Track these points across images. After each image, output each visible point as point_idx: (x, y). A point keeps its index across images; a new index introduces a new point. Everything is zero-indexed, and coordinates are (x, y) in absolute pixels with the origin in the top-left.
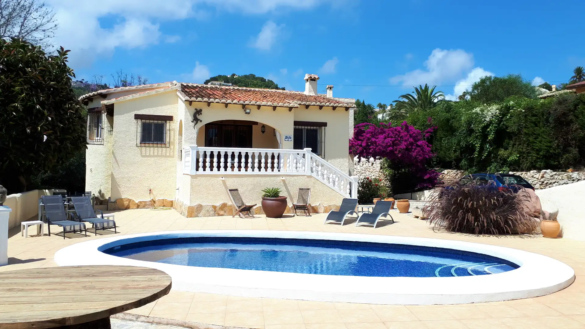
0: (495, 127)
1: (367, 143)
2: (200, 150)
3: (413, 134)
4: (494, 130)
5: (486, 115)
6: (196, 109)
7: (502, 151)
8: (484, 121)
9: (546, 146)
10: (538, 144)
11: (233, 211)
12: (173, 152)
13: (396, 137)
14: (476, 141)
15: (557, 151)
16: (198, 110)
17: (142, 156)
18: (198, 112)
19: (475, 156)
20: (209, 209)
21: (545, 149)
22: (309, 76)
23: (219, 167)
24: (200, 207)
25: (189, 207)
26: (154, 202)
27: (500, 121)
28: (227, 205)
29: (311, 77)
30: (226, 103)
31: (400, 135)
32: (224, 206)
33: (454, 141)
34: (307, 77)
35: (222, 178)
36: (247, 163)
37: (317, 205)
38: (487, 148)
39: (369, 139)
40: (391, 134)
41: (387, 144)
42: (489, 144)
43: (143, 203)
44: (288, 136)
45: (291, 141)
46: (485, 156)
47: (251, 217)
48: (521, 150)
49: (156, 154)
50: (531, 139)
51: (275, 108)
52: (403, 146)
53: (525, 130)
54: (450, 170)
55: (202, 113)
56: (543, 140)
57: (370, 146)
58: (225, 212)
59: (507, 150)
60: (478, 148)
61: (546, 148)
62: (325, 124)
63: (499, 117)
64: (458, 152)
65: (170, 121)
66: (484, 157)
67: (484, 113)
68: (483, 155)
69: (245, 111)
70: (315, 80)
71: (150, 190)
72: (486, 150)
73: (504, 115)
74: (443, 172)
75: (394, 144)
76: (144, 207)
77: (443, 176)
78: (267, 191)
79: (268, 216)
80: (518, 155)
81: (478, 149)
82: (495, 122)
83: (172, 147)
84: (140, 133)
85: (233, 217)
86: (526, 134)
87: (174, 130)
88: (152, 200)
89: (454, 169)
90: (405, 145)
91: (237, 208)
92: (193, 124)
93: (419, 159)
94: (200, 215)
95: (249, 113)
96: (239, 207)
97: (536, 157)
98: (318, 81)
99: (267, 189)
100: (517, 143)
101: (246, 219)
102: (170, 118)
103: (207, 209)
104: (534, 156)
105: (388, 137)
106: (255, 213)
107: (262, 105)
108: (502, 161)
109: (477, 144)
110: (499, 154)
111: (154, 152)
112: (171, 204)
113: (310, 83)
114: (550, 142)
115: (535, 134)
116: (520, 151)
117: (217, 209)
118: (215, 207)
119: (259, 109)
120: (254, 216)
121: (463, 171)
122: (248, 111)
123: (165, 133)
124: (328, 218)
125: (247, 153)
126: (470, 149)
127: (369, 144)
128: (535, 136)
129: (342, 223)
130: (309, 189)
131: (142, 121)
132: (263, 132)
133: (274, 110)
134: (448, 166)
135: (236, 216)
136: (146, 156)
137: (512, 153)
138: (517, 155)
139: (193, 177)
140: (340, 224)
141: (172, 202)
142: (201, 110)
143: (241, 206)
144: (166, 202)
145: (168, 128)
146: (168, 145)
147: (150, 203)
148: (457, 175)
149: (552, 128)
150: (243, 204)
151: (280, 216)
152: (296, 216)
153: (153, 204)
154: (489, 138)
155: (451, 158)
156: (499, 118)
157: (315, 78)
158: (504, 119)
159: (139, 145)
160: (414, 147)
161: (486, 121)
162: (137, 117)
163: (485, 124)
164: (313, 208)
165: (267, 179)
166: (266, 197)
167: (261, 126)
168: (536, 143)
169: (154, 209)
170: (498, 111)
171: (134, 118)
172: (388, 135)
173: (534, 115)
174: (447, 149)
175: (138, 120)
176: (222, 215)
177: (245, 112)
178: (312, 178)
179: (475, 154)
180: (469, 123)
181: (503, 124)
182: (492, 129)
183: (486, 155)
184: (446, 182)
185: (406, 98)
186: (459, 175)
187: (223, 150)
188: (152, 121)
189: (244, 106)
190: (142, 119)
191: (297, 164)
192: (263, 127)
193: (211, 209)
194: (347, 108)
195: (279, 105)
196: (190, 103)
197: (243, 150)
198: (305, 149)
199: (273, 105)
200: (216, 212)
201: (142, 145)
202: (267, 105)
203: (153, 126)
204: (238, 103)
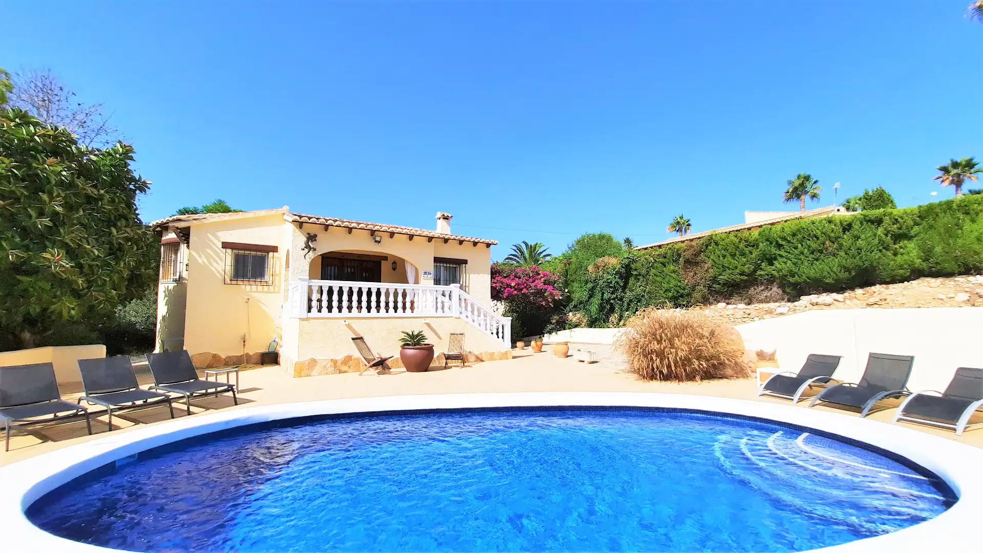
2: (312, 284)
6: (308, 234)
11: (361, 367)
12: (278, 292)
16: (312, 234)
18: (312, 238)
20: (327, 364)
22: (441, 214)
24: (313, 362)
25: (297, 363)
26: (250, 356)
28: (353, 358)
29: (444, 215)
30: (350, 226)
32: (347, 360)
34: (439, 215)
35: (345, 321)
36: (378, 302)
37: (467, 353)
43: (234, 359)
44: (428, 272)
45: (431, 277)
47: (387, 373)
51: (411, 237)
55: (317, 239)
58: (349, 367)
62: (465, 262)
65: (274, 252)
69: (374, 239)
70: (447, 219)
71: (244, 341)
78: (406, 338)
79: (410, 370)
83: (276, 286)
84: (230, 267)
85: (361, 374)
87: (278, 263)
88: (247, 353)
91: (366, 363)
92: (304, 253)
94: (314, 372)
95: (379, 242)
96: (368, 362)
98: (451, 220)
102: (274, 249)
103: (324, 364)
107: (396, 232)
113: (443, 222)
117: (339, 363)
118: (335, 362)
119: (392, 238)
120: (392, 371)
122: (378, 239)
123: (266, 266)
125: (378, 290)
130: (463, 334)
131: (234, 251)
132: (394, 269)
133: (411, 240)
135: (365, 374)
139: (303, 320)
142: (316, 236)
143: (370, 360)
145: (270, 261)
146: (270, 283)
147: (244, 358)
150: (374, 357)
151: (425, 369)
153: (247, 359)
157: (448, 216)
159: (228, 281)
162: (226, 245)
165: (405, 322)
167: (392, 263)
171: (221, 246)
175: (227, 249)
176: (345, 372)
177: (374, 241)
178: (461, 320)
187: (346, 285)
188: (249, 252)
189: (373, 233)
190: (232, 249)
191: (443, 303)
192: (394, 263)
193: (329, 365)
194: (488, 245)
195: (417, 234)
196: (300, 225)
197: (374, 286)
198: (452, 285)
199: (409, 233)
200: (336, 368)
201: (233, 282)
202: (402, 232)
203: (250, 260)
204: (365, 228)
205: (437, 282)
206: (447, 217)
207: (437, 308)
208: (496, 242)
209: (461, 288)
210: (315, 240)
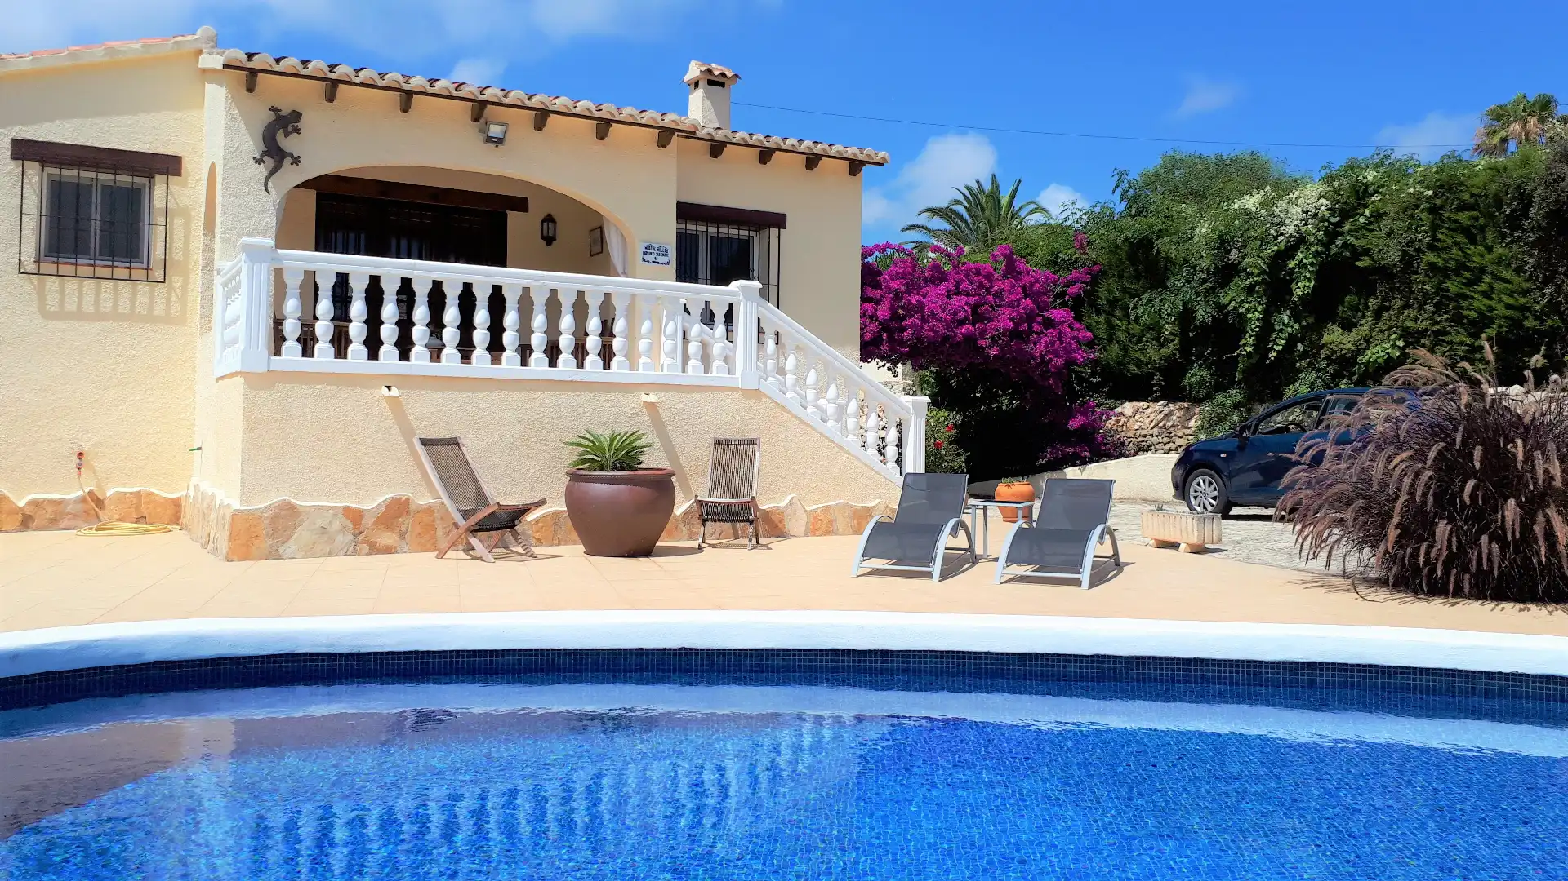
0: (1317, 254)
1: (893, 309)
2: (286, 264)
3: (1032, 285)
4: (1312, 264)
5: (1282, 215)
6: (274, 109)
7: (1336, 333)
8: (1276, 238)
9: (1508, 307)
10: (1480, 303)
11: (440, 533)
12: (183, 301)
13: (980, 295)
14: (1248, 302)
15: (1549, 322)
16: (285, 111)
17: (47, 315)
18: (284, 122)
19: (1244, 353)
20: (331, 523)
21: (1506, 317)
22: (704, 69)
23: (373, 344)
24: (286, 518)
25: (236, 515)
26: (99, 503)
27: (1332, 234)
28: (413, 507)
29: (709, 71)
30: (406, 87)
31: (992, 287)
32: (396, 512)
33: (1169, 304)
34: (694, 71)
35: (389, 388)
36: (496, 329)
37: (782, 504)
38: (1284, 324)
39: (897, 296)
40: (965, 285)
41: (955, 313)
42: (1288, 312)
43: (50, 509)
44: (656, 246)
45: (668, 263)
46: (1278, 352)
47: (521, 554)
48: (1409, 324)
49: (106, 306)
50: (1453, 286)
51: (604, 127)
52: (1003, 321)
53: (1431, 257)
54: (1142, 403)
55: (300, 125)
56: (1498, 286)
57: (903, 318)
58: (402, 536)
59: (1355, 330)
60: (1257, 326)
61: (1508, 313)
62: (779, 221)
63: (1327, 220)
64: (1171, 345)
65: (168, 171)
66: (1275, 354)
67: (1277, 211)
68: (1272, 348)
69: (484, 131)
70: (722, 85)
71: (80, 455)
72: (1281, 331)
73: (1346, 213)
74: (1118, 410)
75: (977, 316)
76: (53, 524)
77: (1118, 421)
78: (587, 443)
79: (596, 548)
80: (1401, 343)
81: (1257, 329)
82: (1316, 237)
83: (176, 281)
84: (35, 219)
85: (441, 555)
86: (1432, 267)
87: (185, 213)
88: (91, 493)
89: (1156, 400)
90: (1012, 319)
91: (458, 518)
92: (261, 171)
93: (1055, 366)
94: (290, 547)
95: (499, 141)
96: (466, 515)
97: (1467, 345)
98: (734, 89)
99: (588, 436)
100: (1398, 303)
101: (498, 563)
102: (170, 165)
103: (320, 522)
104: (1461, 343)
105: (958, 294)
106: (533, 541)
107: (552, 108)
108: (1335, 366)
109: (1253, 313)
110: (1323, 342)
111: (97, 303)
112: (173, 514)
113: (708, 95)
114: (1525, 293)
115: (1468, 269)
116: (1405, 329)
117: (368, 521)
118: (354, 516)
119: (540, 129)
120: (537, 550)
121: (1186, 405)
122: (495, 130)
123: (146, 223)
124: (867, 554)
125: (497, 289)
126: (1227, 329)
127: (901, 312)
128: (1468, 275)
129: (936, 569)
130: (754, 442)
131: (49, 170)
132: (549, 240)
133: (602, 138)
134: (1138, 389)
135: (450, 554)
136: (61, 315)
137: (1371, 338)
138: (1398, 343)
139: (256, 381)
140: (929, 575)
141: (176, 504)
142: (296, 116)
143: (474, 511)
144: (149, 503)
145: (158, 202)
146: (158, 274)
147: (80, 506)
148: (1167, 416)
149: (1534, 245)
150: (481, 499)
151: (644, 550)
152: (708, 551)
153: (92, 509)
154: (1299, 292)
155: (1147, 364)
156: (1330, 223)
157: (723, 75)
158: (1347, 227)
159: (31, 266)
160: (1036, 327)
161: (1282, 234)
162: (23, 150)
163: (1282, 246)
164: (767, 515)
165: (582, 398)
166: (588, 469)
167: (543, 217)
168: (1472, 298)
169: (94, 532)
170: (1323, 201)
171: (9, 153)
172: (957, 286)
173: (1463, 207)
174: (1134, 335)
175: (27, 163)
176: (388, 550)
177: (482, 138)
178: (764, 400)
179: (1245, 345)
180: (1223, 244)
181: (1345, 245)
182: (1305, 261)
183: (1280, 348)
184: (1129, 440)
185: (941, 217)
186: (1174, 418)
187: (391, 269)
188: (93, 175)
189: (479, 108)
190: (43, 162)
191: (705, 346)
192: (549, 219)
193: (336, 525)
194: (855, 166)
195: (621, 118)
196: (250, 77)
197: (483, 276)
198: (735, 285)
199: (597, 114)
200: (360, 538)
201: (45, 268)
202: (574, 111)
203: (96, 197)
204: (455, 93)
205: (686, 272)
206: (721, 79)
207: (686, 358)
208: (881, 154)
209: (765, 294)
210: (297, 130)
